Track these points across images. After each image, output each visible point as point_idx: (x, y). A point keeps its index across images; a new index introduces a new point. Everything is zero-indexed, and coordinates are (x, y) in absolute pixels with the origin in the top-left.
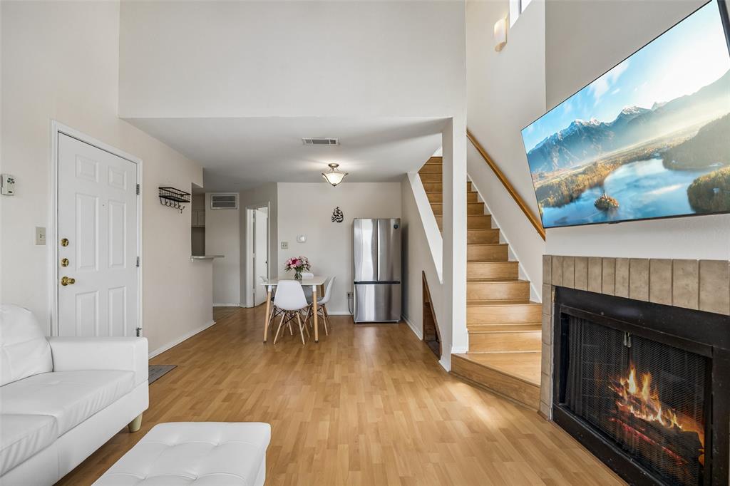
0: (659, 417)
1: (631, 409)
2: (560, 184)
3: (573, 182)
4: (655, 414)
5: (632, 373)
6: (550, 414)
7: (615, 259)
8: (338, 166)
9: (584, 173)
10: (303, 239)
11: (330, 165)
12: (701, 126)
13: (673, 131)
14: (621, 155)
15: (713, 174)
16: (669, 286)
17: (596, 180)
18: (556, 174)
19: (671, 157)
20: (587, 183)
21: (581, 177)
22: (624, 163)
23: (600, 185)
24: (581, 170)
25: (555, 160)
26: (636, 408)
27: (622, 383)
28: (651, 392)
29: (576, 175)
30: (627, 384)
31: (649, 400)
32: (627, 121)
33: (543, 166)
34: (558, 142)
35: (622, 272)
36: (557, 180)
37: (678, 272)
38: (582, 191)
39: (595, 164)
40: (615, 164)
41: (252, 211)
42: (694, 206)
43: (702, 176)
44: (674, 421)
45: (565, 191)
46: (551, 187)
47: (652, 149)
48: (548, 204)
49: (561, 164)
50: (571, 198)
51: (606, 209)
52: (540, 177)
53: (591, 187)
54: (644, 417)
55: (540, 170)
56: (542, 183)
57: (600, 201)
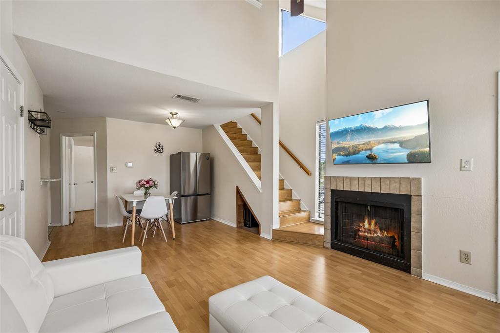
0: (379, 234)
1: (366, 234)
2: (349, 147)
3: (356, 147)
4: (377, 233)
5: (366, 221)
6: (329, 246)
7: (365, 178)
8: (177, 114)
9: (363, 144)
10: (130, 165)
11: (171, 113)
12: (416, 135)
13: (405, 136)
14: (382, 140)
15: (416, 151)
16: (388, 187)
17: (369, 147)
18: (348, 143)
19: (402, 143)
20: (364, 148)
21: (361, 146)
22: (383, 143)
23: (370, 149)
24: (362, 143)
25: (349, 138)
26: (368, 233)
27: (361, 225)
28: (375, 226)
29: (359, 145)
30: (364, 225)
31: (374, 229)
32: (387, 129)
33: (340, 139)
34: (352, 131)
35: (368, 182)
36: (348, 146)
37: (392, 182)
38: (361, 151)
39: (370, 142)
40: (379, 143)
41: (67, 138)
42: (408, 160)
43: (413, 151)
44: (385, 234)
45: (351, 150)
46: (344, 148)
47: (396, 140)
48: (339, 155)
49: (352, 140)
50: (354, 153)
51: (372, 159)
52: (338, 143)
53: (366, 150)
54: (372, 235)
55: (338, 140)
56: (338, 145)
57: (369, 155)
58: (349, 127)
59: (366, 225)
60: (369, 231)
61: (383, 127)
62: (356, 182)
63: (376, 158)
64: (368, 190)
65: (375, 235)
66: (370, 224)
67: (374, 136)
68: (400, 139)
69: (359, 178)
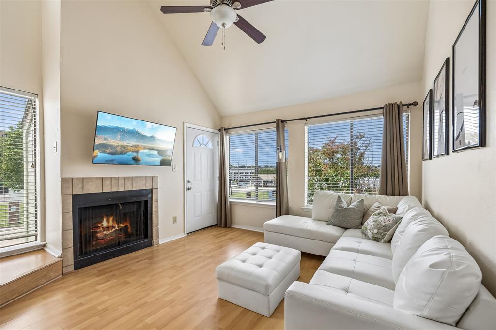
1: (105, 232)
2: (117, 146)
3: (125, 148)
4: (115, 228)
7: (118, 177)
9: (132, 146)
12: (167, 148)
13: (162, 146)
14: (148, 146)
15: (166, 158)
17: (136, 150)
18: (116, 142)
19: (160, 152)
20: (131, 150)
21: (130, 147)
22: (148, 149)
23: (137, 152)
24: (130, 145)
25: (119, 137)
28: (113, 221)
29: (128, 146)
32: (152, 138)
34: (124, 131)
35: (121, 182)
36: (116, 144)
37: (141, 180)
38: (128, 152)
39: (138, 145)
40: (145, 148)
42: (161, 163)
43: (164, 158)
44: (121, 225)
45: (119, 149)
46: (111, 146)
47: (156, 148)
48: (104, 152)
49: (121, 139)
50: (121, 153)
51: (136, 160)
52: (105, 139)
53: (133, 152)
54: (111, 231)
55: (106, 136)
56: (105, 142)
57: (135, 157)
58: (122, 127)
59: (105, 224)
60: (108, 228)
61: (150, 136)
62: (109, 182)
63: (140, 160)
64: (121, 189)
65: (114, 230)
66: (108, 221)
67: (142, 141)
68: (159, 149)
69: (111, 178)
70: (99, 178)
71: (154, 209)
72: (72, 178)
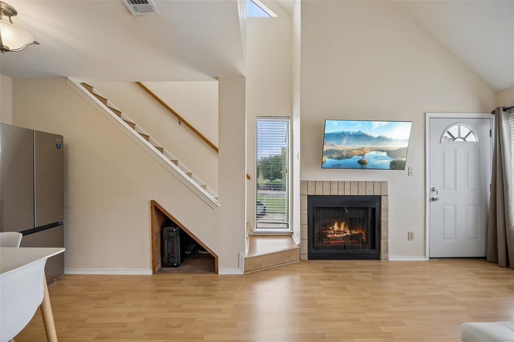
0: (348, 233)
1: (336, 235)
2: (343, 151)
3: (350, 151)
4: (346, 233)
5: (336, 224)
7: (345, 182)
9: (358, 149)
12: (400, 147)
13: (392, 146)
14: (375, 148)
15: (398, 159)
17: (362, 153)
18: (342, 146)
19: (389, 153)
20: (357, 153)
21: (355, 151)
22: (375, 150)
23: (363, 155)
24: (356, 148)
25: (345, 141)
26: (337, 234)
27: (330, 228)
28: (345, 227)
29: (353, 150)
30: (333, 228)
31: (344, 229)
32: (380, 139)
33: (335, 141)
34: (349, 135)
35: (347, 186)
36: (342, 149)
37: (368, 185)
38: (353, 156)
39: (364, 148)
40: (372, 150)
42: (390, 167)
43: (395, 159)
44: (354, 232)
45: (345, 154)
46: (337, 151)
47: (385, 149)
48: (331, 158)
49: (347, 144)
50: (347, 158)
51: (362, 164)
52: (332, 145)
53: (358, 155)
54: (342, 235)
55: (333, 142)
56: (332, 148)
57: (361, 161)
58: (348, 131)
59: (336, 227)
60: (339, 232)
61: (377, 136)
62: (336, 186)
63: (366, 163)
64: (347, 193)
66: (339, 226)
67: (368, 143)
68: (389, 149)
69: (338, 182)
70: (328, 182)
71: (383, 219)
72: (307, 182)
